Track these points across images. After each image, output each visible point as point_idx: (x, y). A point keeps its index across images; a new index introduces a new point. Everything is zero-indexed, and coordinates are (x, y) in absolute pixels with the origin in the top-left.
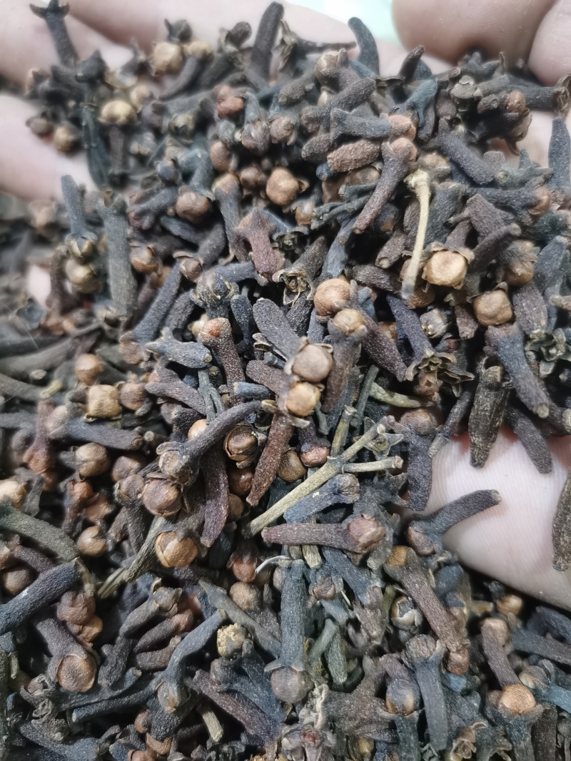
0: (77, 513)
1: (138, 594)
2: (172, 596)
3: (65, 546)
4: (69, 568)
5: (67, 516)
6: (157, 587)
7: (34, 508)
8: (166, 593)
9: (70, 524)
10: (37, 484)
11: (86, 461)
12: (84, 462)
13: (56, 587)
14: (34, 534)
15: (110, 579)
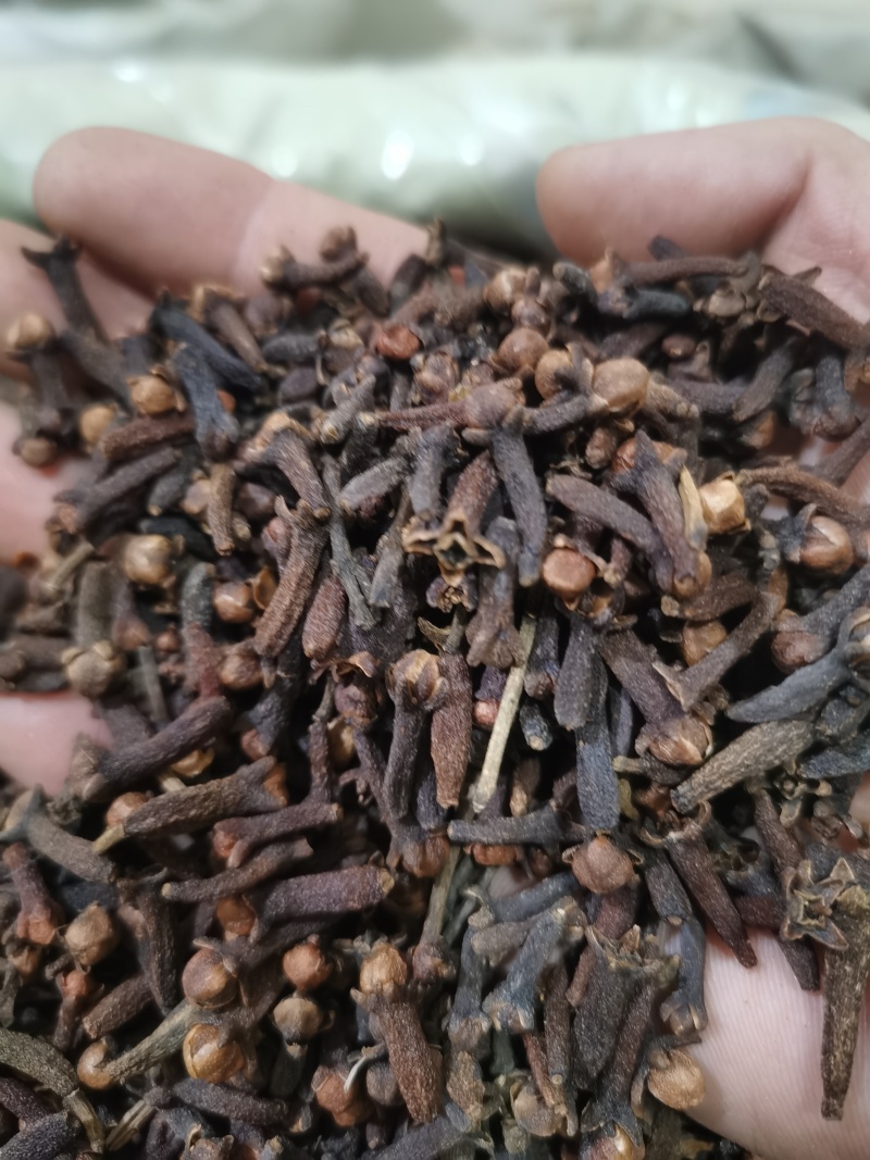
0: (73, 1017)
1: (169, 1144)
2: (217, 1152)
3: (56, 1075)
4: (58, 1123)
5: (61, 1022)
6: (196, 1137)
7: (6, 1016)
8: (209, 1148)
9: (65, 1034)
10: (10, 982)
11: (85, 950)
12: (82, 951)
13: (41, 1151)
14: (9, 1060)
15: (127, 1117)
